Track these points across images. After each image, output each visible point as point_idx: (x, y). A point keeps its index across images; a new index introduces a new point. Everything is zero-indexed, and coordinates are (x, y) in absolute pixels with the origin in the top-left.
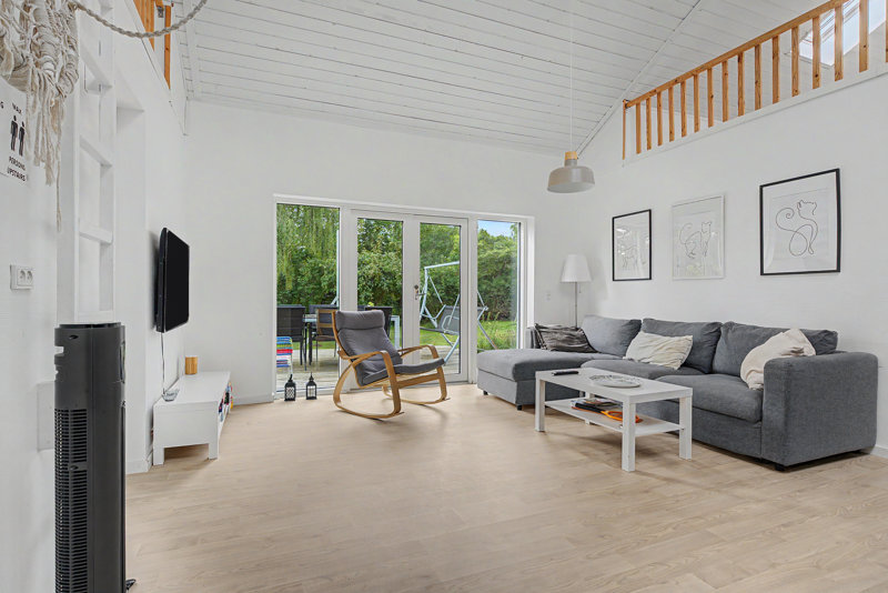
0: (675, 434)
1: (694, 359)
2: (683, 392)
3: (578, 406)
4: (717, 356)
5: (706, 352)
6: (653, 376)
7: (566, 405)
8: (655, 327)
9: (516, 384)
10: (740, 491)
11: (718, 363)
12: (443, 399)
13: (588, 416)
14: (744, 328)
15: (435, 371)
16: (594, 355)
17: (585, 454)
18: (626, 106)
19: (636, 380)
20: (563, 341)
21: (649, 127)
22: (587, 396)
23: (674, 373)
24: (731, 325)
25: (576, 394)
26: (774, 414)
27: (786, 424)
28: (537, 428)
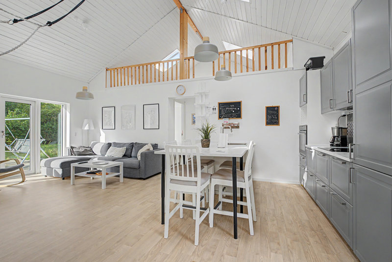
0: (118, 176)
1: (127, 154)
2: (120, 164)
3: (88, 173)
4: (133, 153)
5: (130, 151)
6: (114, 160)
7: (84, 174)
8: (116, 145)
9: (61, 170)
10: (133, 187)
11: (133, 155)
12: (23, 181)
13: (91, 176)
14: (139, 144)
15: (18, 170)
16: (95, 156)
17: (90, 188)
18: (107, 70)
19: (107, 162)
20: (83, 152)
21: (114, 79)
22: (92, 169)
23: (120, 158)
24: (136, 143)
25: (88, 169)
26: (142, 166)
27: (145, 168)
28: (72, 184)
